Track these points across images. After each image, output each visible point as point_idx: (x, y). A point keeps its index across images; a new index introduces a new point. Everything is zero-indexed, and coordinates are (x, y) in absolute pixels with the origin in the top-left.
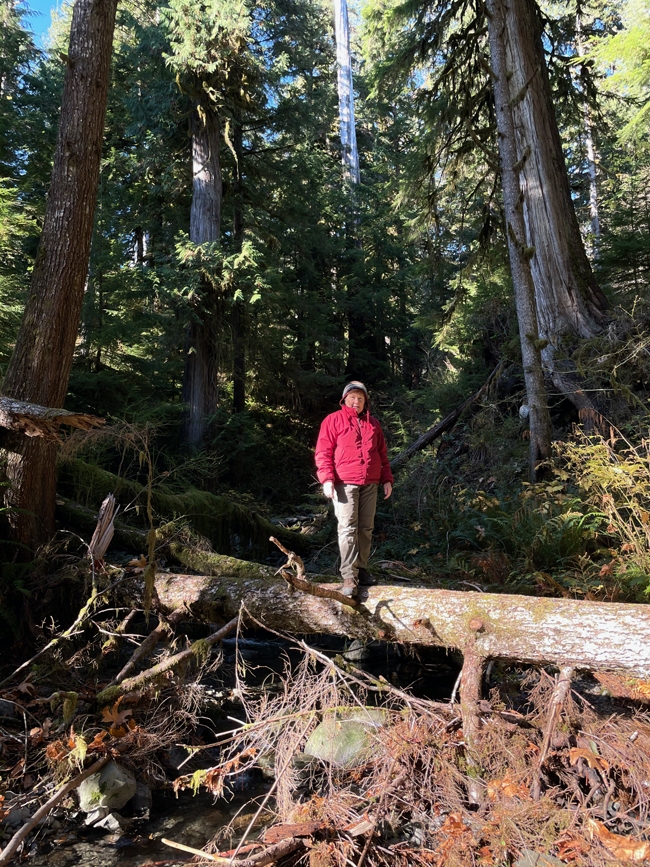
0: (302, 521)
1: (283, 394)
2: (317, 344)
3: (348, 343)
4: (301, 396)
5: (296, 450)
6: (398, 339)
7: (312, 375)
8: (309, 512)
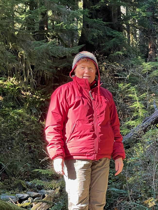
0: (34, 198)
1: (14, 65)
2: (50, 13)
3: (83, 12)
4: (33, 67)
5: (27, 123)
6: (134, 9)
7: (45, 45)
8: (40, 188)
